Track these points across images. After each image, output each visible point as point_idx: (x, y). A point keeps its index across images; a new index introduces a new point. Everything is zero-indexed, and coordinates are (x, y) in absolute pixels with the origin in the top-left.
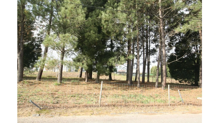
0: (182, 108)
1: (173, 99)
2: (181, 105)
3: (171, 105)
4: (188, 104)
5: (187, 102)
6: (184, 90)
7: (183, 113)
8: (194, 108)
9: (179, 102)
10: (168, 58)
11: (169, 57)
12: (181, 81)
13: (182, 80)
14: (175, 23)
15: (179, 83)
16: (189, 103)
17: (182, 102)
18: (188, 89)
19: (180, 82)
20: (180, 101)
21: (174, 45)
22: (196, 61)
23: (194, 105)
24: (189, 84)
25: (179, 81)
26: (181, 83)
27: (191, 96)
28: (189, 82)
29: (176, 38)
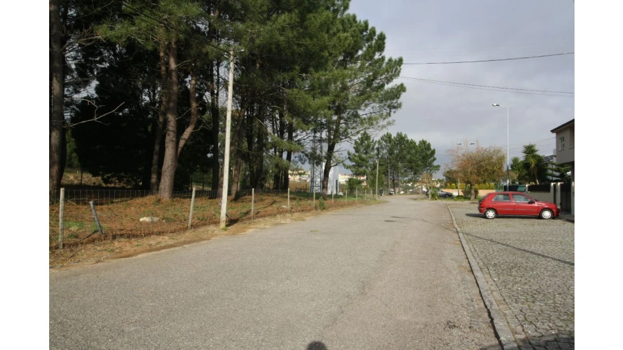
0: (98, 248)
1: (74, 228)
2: (96, 242)
3: (66, 247)
4: (114, 237)
5: (112, 230)
6: (112, 202)
7: (97, 262)
8: (128, 244)
9: (90, 235)
10: (73, 109)
11: (77, 106)
12: (109, 177)
13: (112, 176)
14: (99, 9)
15: (104, 185)
16: (118, 233)
17: (99, 233)
18: (123, 199)
19: (106, 181)
20: (95, 232)
21: (95, 73)
22: (150, 129)
23: (129, 237)
24: (129, 187)
25: (103, 179)
26: (109, 185)
27: (126, 216)
28: (128, 182)
29: (101, 53)
